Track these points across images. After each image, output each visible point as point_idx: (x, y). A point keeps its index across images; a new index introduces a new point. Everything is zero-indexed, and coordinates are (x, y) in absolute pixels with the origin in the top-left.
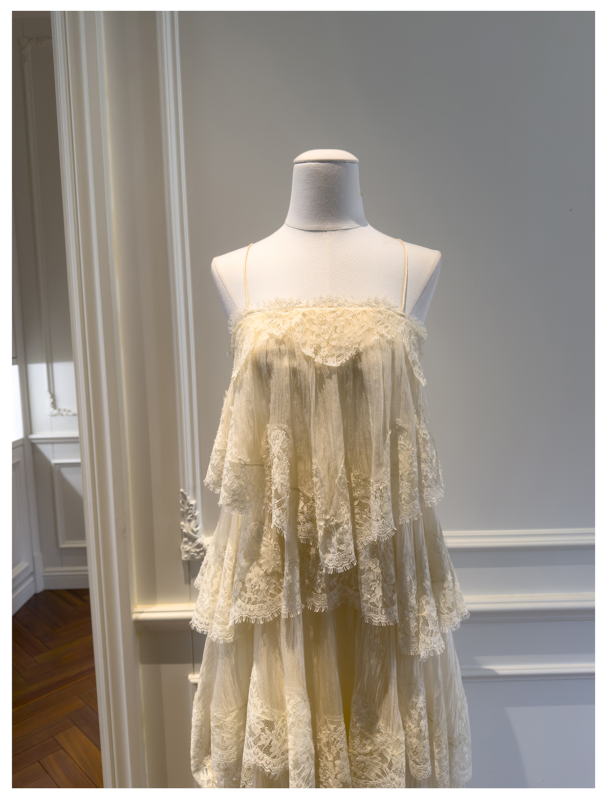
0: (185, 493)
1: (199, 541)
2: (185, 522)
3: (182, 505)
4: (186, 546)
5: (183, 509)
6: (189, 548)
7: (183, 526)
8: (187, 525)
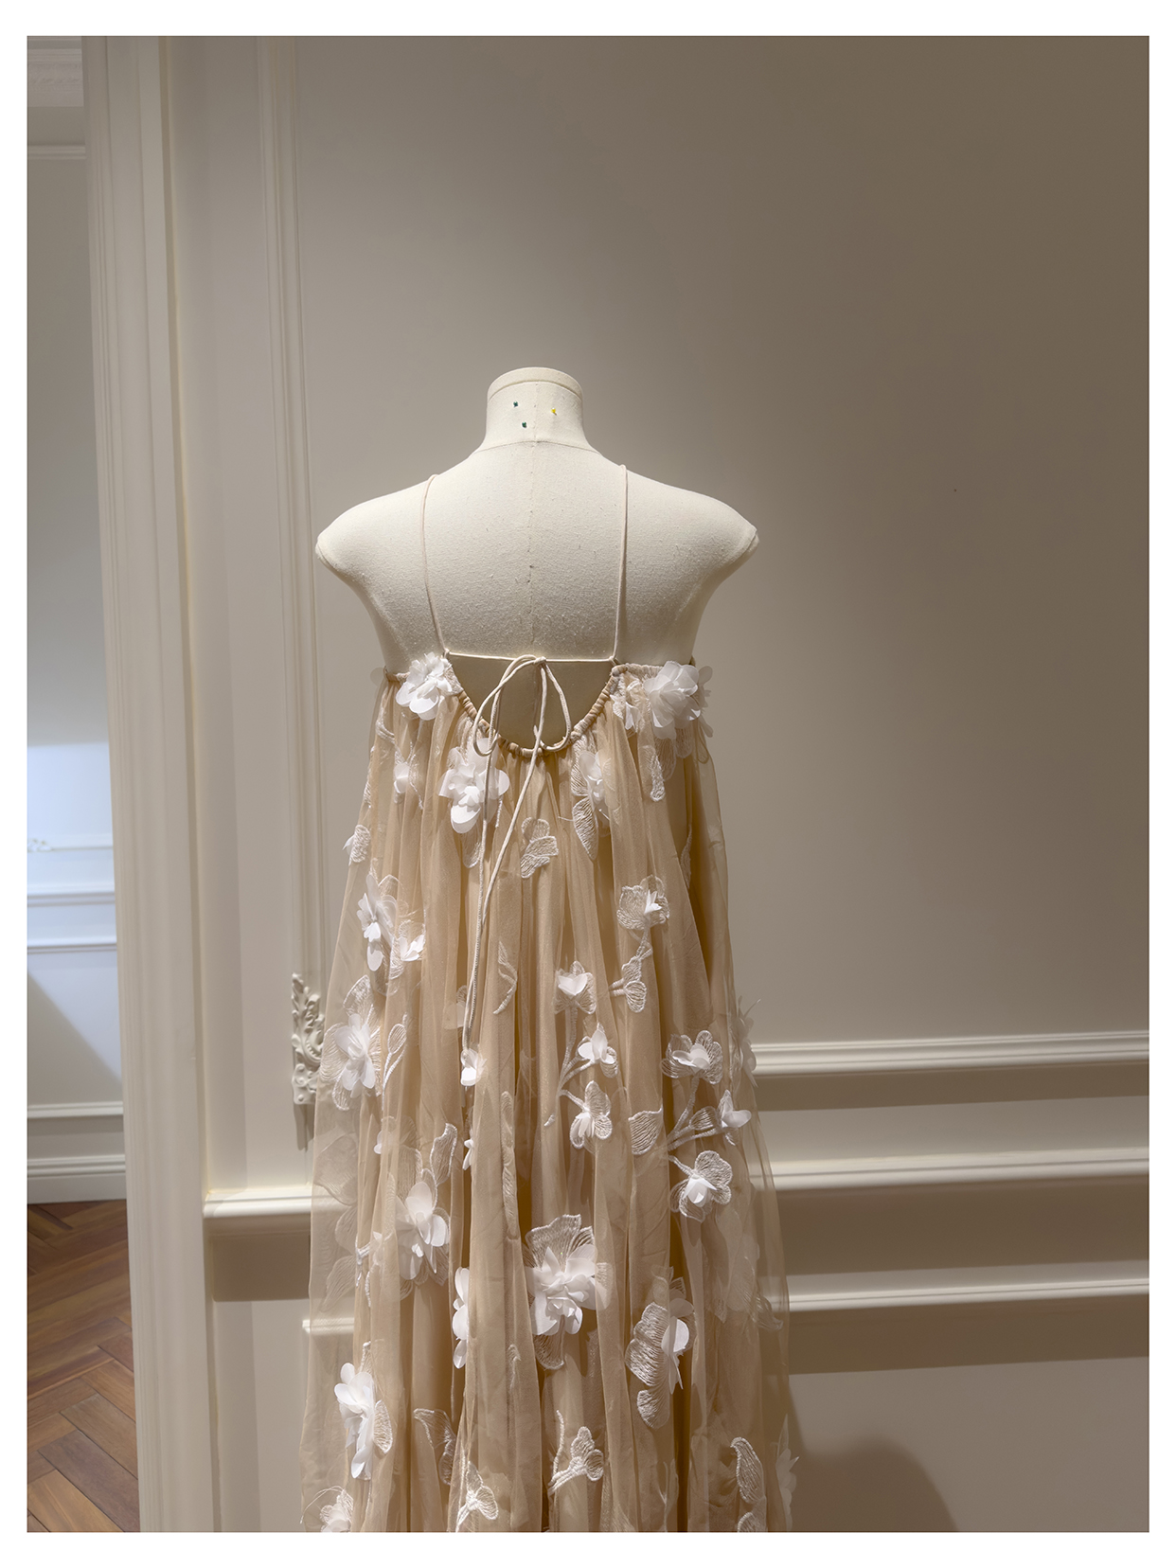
0: (301, 981)
2: (299, 1034)
3: (296, 1003)
4: (302, 1078)
5: (298, 1010)
6: (305, 1083)
7: (295, 1040)
8: (304, 1038)
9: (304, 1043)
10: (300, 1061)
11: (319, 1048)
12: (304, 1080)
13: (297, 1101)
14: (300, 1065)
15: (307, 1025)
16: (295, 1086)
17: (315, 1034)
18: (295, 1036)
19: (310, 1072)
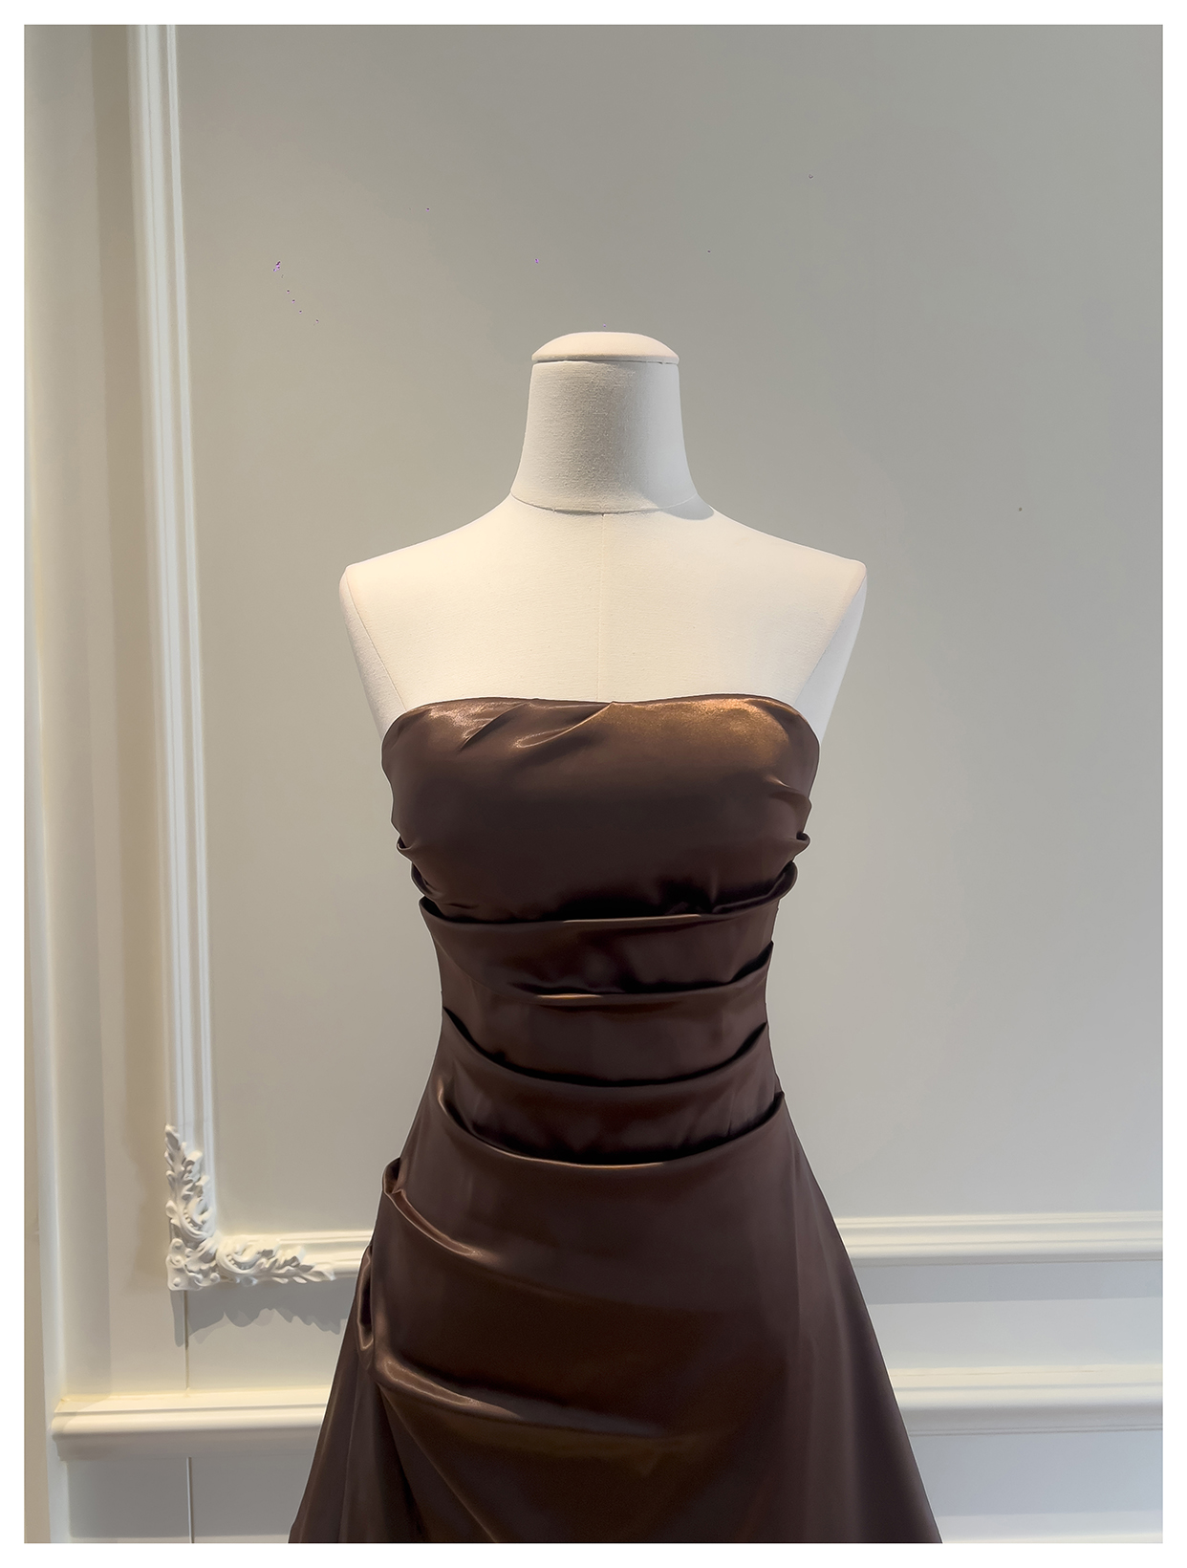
0: (176, 1135)
1: (208, 1245)
2: (175, 1201)
3: (171, 1162)
4: (179, 1257)
5: (173, 1171)
6: (182, 1264)
7: (172, 1210)
8: (182, 1207)
9: (180, 1213)
10: (178, 1237)
11: (199, 1221)
12: (181, 1260)
13: (172, 1287)
14: (177, 1241)
15: (185, 1191)
16: (170, 1268)
17: (195, 1201)
18: (170, 1203)
19: (189, 1249)
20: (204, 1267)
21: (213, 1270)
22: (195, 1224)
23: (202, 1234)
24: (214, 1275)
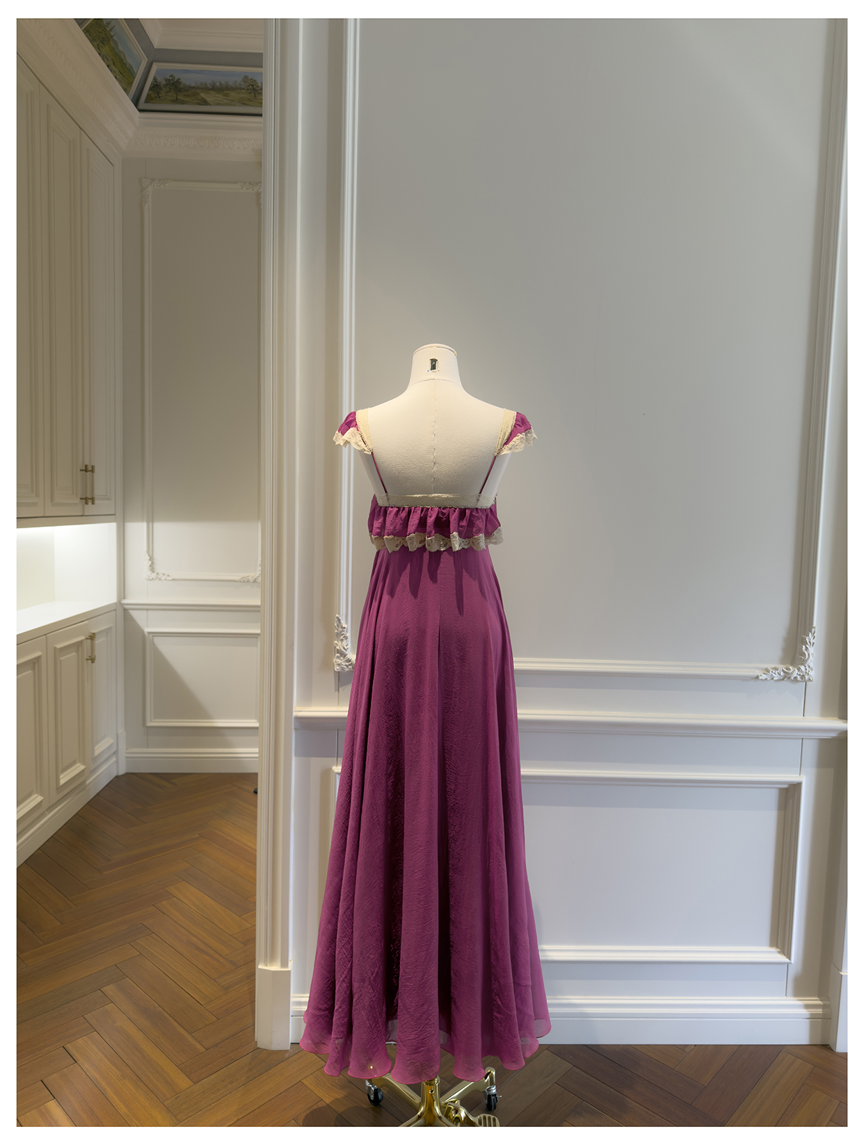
1: (348, 656)
2: (338, 641)
3: (337, 627)
4: (337, 661)
5: (338, 630)
6: (340, 662)
7: (336, 644)
8: (340, 643)
9: (339, 645)
10: (338, 652)
11: (346, 648)
13: (336, 670)
14: (337, 655)
15: (342, 638)
16: (335, 663)
17: (345, 641)
18: (336, 642)
19: (342, 658)
20: (347, 664)
21: (350, 665)
22: (345, 649)
23: (347, 653)
24: (350, 667)
